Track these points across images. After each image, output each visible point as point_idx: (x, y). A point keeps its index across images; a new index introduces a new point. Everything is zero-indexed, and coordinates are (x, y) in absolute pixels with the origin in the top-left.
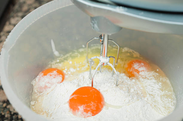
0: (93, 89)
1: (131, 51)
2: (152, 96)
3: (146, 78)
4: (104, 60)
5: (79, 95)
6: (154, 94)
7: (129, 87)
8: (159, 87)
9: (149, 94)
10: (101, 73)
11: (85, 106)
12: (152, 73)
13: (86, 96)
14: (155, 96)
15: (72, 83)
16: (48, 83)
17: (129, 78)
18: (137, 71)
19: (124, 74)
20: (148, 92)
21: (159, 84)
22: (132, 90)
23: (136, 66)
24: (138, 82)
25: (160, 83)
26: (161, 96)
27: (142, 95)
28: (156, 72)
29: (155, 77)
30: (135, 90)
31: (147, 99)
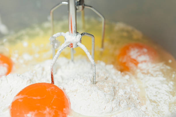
0: (53, 87)
1: (130, 28)
2: (155, 104)
3: (148, 73)
4: (71, 37)
5: (27, 96)
6: (159, 100)
7: (117, 87)
8: (168, 89)
9: (151, 100)
10: (74, 63)
11: (34, 113)
12: (160, 66)
13: (39, 98)
14: (160, 104)
15: (21, 76)
17: (119, 72)
18: (135, 62)
19: (112, 66)
20: (148, 97)
21: (169, 85)
22: (121, 92)
23: (134, 53)
24: (134, 80)
25: (172, 83)
26: (169, 104)
27: (138, 101)
28: (167, 64)
29: (163, 73)
30: (127, 92)
31: (146, 108)
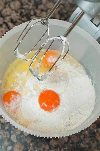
16: (16, 105)
